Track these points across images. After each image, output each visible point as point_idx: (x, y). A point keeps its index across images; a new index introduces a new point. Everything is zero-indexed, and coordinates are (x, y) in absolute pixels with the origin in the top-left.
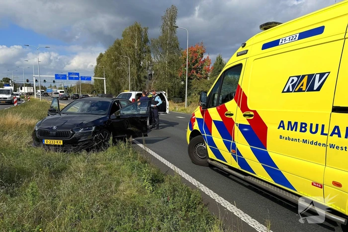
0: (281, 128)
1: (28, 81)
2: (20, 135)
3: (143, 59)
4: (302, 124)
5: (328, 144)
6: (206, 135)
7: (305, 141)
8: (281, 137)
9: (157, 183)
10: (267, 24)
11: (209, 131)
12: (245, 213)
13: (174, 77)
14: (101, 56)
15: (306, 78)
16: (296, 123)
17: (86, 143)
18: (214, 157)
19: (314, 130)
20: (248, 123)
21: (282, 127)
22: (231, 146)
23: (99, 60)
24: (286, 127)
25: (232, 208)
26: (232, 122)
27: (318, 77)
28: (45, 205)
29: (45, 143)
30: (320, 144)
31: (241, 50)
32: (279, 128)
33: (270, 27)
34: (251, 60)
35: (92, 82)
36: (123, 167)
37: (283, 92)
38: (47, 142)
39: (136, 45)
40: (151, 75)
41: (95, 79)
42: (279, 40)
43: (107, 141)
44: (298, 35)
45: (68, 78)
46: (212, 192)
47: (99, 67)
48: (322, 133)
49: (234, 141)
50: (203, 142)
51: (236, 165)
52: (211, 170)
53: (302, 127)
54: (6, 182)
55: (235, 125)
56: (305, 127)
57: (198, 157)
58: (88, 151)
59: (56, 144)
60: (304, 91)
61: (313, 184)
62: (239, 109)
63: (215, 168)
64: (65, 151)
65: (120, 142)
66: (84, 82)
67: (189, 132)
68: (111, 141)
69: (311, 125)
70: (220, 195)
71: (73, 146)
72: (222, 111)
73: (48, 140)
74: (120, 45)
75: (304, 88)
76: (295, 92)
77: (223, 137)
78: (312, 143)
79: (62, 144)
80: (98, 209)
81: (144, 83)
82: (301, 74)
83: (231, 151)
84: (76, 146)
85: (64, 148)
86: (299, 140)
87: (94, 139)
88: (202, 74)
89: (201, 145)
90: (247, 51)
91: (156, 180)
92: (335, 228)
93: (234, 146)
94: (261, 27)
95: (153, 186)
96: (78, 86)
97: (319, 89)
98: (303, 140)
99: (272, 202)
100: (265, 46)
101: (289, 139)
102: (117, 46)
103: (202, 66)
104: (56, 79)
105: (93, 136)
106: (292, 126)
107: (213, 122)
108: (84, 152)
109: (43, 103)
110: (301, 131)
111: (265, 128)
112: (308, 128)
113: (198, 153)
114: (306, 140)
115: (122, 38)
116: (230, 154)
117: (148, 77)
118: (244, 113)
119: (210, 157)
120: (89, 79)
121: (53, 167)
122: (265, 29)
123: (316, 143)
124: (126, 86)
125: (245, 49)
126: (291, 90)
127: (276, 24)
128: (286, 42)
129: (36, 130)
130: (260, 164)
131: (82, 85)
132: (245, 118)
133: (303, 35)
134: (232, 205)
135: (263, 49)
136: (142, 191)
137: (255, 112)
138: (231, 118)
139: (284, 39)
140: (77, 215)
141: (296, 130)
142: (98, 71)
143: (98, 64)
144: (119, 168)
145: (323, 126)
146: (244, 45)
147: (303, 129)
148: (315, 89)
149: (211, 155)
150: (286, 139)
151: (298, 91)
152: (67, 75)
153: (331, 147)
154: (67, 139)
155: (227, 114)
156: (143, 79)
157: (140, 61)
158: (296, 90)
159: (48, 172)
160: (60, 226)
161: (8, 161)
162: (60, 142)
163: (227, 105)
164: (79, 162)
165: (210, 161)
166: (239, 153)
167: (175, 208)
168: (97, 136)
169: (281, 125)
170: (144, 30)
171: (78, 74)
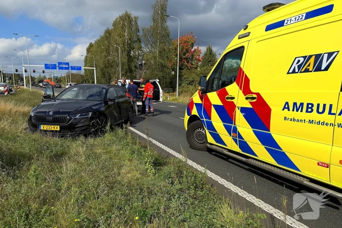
0: (286, 110)
1: (17, 71)
2: (14, 122)
3: (133, 49)
4: (308, 104)
5: (336, 124)
6: (205, 120)
7: (311, 122)
8: (285, 118)
9: (158, 166)
10: (271, 5)
11: (208, 116)
12: (249, 193)
13: (165, 66)
14: (91, 45)
15: (313, 58)
16: (302, 104)
17: (83, 128)
18: (213, 142)
19: (321, 110)
20: (250, 106)
21: (286, 108)
22: (232, 130)
23: (88, 50)
24: (291, 108)
25: (235, 189)
26: (233, 106)
27: (326, 56)
28: (50, 187)
29: (42, 128)
30: (327, 124)
31: (242, 32)
32: (283, 110)
33: (273, 9)
34: (253, 42)
35: (82, 72)
36: (123, 151)
37: (288, 73)
38: (43, 127)
39: (126, 34)
40: (141, 65)
41: (85, 69)
42: (284, 21)
43: (104, 127)
44: (304, 15)
45: (57, 68)
46: (214, 174)
47: (90, 57)
48: (330, 113)
49: (235, 124)
50: (202, 127)
51: (237, 148)
52: (210, 154)
53: (308, 108)
54: (7, 165)
55: (237, 109)
56: (311, 108)
57: (197, 142)
58: (86, 136)
59: (53, 129)
60: (311, 71)
61: (318, 164)
62: (241, 92)
63: (214, 153)
64: (62, 137)
65: (117, 128)
66: (74, 72)
67: (187, 118)
68: (108, 128)
69: (318, 105)
70: (222, 177)
71: (71, 131)
72: (223, 95)
73: (45, 126)
74: (110, 34)
75: (311, 68)
76: (301, 72)
77: (223, 121)
78: (319, 123)
79: (59, 129)
80: (104, 190)
81: (135, 73)
82: (308, 54)
83: (232, 134)
84: (73, 132)
85: (62, 133)
86: (305, 120)
87: (91, 124)
88: (192, 64)
89: (199, 130)
90: (250, 33)
91: (158, 163)
92: (339, 207)
93: (235, 130)
94: (264, 8)
95: (155, 169)
96: (68, 76)
97: (327, 69)
98: (310, 120)
99: (273, 183)
100: (269, 28)
101: (294, 120)
102: (108, 35)
103: (193, 56)
104: (46, 68)
105: (90, 122)
106: (298, 107)
107: (212, 106)
108: (82, 138)
109: (33, 92)
110: (307, 111)
111: (269, 110)
112: (315, 108)
113: (197, 138)
114: (313, 121)
115: (113, 27)
116: (231, 137)
117: (138, 67)
118: (246, 96)
119: (209, 141)
120: (79, 68)
121: (52, 152)
122: (268, 10)
123: (323, 124)
124: (116, 76)
125: (247, 31)
126: (297, 71)
127: (280, 5)
128: (292, 22)
129: (32, 115)
130: (263, 146)
131: (72, 75)
132: (247, 101)
133: (310, 15)
134: (235, 186)
135: (266, 30)
136: (144, 173)
137: (258, 94)
138: (233, 102)
139: (289, 19)
140: (83, 196)
141: (302, 111)
142: (88, 61)
143: (88, 53)
144: (119, 153)
145: (331, 106)
146: (247, 27)
147: (310, 110)
148: (323, 69)
149: (210, 139)
150: (291, 120)
151: (304, 72)
152: (57, 65)
153: (339, 127)
154: (65, 124)
155: (227, 98)
156: (133, 68)
157: (130, 50)
158: (303, 70)
159: (49, 155)
160: (67, 206)
161: (7, 146)
162: (57, 128)
163: (228, 88)
164: (78, 146)
165: (209, 146)
166: (240, 136)
167: (182, 188)
168: (94, 122)
169: (286, 106)
170: (134, 19)
171: (68, 64)
